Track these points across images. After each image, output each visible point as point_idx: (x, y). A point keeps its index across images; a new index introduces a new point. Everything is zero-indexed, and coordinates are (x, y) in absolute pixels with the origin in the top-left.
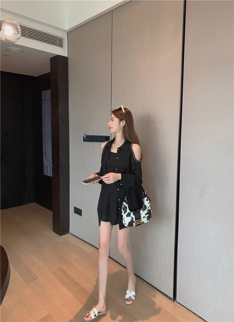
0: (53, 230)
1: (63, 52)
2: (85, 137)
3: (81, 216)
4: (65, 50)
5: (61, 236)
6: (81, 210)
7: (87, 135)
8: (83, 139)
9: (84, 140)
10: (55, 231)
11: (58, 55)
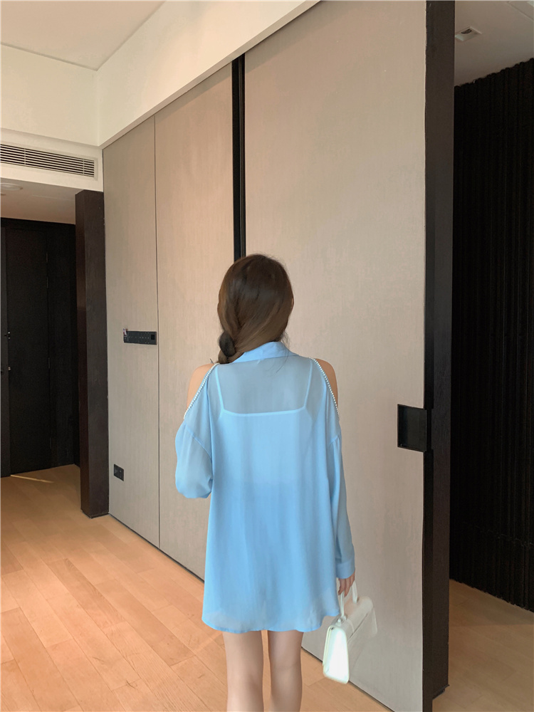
0: (82, 509)
1: (93, 184)
2: (126, 333)
3: (123, 480)
4: (97, 180)
5: (92, 518)
6: (123, 470)
7: (129, 330)
8: (124, 338)
9: (125, 341)
10: (84, 511)
11: (85, 190)
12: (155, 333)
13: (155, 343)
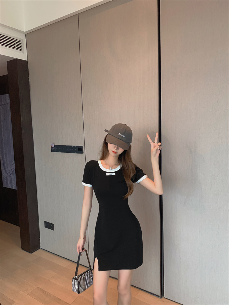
0: (22, 248)
2: (53, 146)
3: (53, 230)
5: (32, 253)
7: (55, 145)
8: (52, 149)
11: (17, 59)
12: (82, 147)
13: (82, 153)
